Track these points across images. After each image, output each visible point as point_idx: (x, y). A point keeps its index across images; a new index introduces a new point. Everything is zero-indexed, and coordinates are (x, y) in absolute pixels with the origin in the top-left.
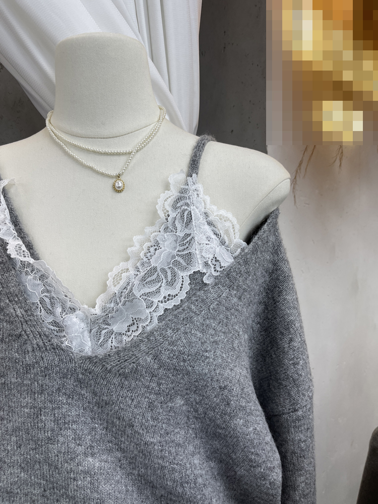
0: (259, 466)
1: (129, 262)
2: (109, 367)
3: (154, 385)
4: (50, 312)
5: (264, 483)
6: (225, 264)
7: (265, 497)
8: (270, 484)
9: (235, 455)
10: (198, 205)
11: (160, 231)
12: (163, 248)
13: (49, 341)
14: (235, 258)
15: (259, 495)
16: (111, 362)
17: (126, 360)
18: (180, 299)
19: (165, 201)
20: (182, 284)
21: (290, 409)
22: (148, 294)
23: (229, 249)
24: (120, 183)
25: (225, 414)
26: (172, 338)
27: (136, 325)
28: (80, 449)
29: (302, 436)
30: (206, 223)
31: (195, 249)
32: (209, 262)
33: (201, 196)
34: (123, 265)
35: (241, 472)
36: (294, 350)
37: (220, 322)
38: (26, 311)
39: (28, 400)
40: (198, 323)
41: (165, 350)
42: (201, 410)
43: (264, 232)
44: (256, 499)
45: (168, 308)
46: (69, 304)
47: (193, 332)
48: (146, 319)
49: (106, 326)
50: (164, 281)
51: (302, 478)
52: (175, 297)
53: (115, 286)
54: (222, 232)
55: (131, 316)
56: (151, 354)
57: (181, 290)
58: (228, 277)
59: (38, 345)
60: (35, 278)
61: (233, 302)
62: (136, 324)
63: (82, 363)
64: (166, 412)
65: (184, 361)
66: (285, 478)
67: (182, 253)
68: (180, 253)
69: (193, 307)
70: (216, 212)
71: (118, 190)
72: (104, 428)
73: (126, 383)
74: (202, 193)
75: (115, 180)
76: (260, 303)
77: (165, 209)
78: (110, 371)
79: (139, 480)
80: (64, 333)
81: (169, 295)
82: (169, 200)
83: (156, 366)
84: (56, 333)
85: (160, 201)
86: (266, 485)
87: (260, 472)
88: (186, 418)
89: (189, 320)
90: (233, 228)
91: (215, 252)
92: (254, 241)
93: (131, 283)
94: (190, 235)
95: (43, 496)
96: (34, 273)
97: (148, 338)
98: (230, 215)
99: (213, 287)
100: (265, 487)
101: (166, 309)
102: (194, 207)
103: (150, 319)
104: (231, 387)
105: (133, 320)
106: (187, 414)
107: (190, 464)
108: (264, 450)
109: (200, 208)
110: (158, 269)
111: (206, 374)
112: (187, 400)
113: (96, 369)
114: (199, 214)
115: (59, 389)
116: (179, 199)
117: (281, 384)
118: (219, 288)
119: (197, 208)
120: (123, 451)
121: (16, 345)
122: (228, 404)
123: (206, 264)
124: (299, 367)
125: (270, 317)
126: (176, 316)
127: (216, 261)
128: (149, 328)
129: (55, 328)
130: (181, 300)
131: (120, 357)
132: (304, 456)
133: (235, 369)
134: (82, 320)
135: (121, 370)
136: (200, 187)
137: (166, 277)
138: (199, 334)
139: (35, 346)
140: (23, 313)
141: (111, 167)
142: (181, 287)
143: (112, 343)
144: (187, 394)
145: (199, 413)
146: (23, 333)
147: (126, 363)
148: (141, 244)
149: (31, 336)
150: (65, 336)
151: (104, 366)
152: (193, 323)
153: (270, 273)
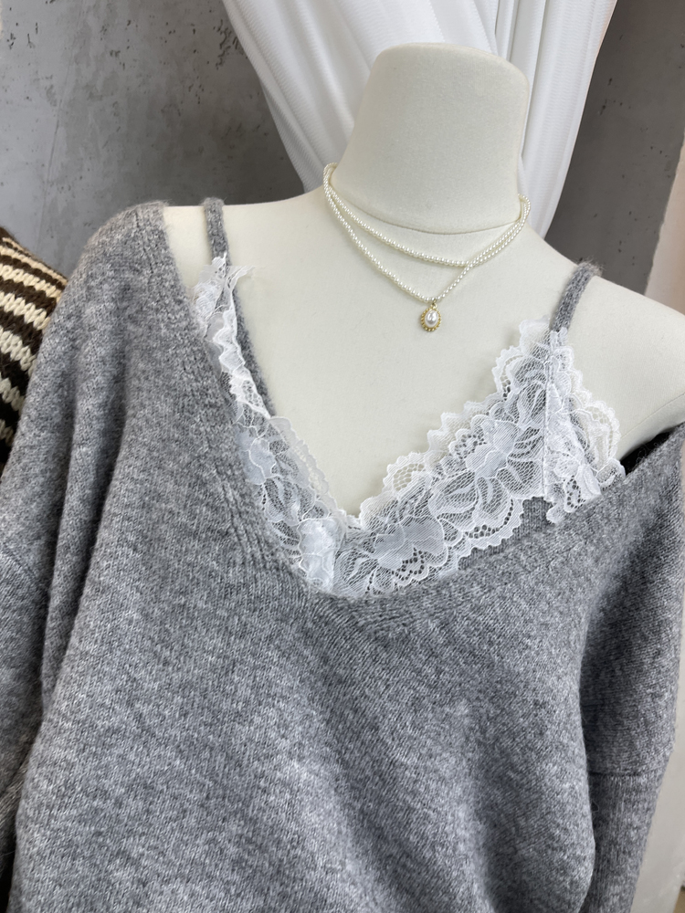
0: (563, 849)
1: (426, 454)
2: (361, 622)
3: (429, 670)
4: (281, 508)
5: (561, 879)
6: (586, 497)
7: (555, 903)
8: (571, 883)
9: (526, 820)
10: (561, 383)
11: (488, 414)
12: (489, 444)
13: (272, 555)
14: (603, 490)
15: (545, 898)
16: (367, 614)
17: (394, 618)
18: (501, 538)
19: (508, 363)
20: (510, 514)
21: (626, 770)
22: (452, 516)
23: (597, 472)
24: (434, 315)
25: (531, 750)
26: (479, 599)
27: (418, 564)
28: (284, 744)
29: (635, 819)
30: (569, 418)
31: (541, 459)
32: (564, 487)
33: (569, 368)
34: (413, 457)
35: (528, 851)
36: (659, 672)
37: (560, 594)
38: (242, 496)
39: (218, 642)
40: (526, 587)
41: (463, 617)
42: (491, 731)
43: (661, 456)
44: (536, 902)
45: (480, 548)
46: (314, 501)
47: (514, 599)
48: (441, 558)
49: (366, 553)
50: (481, 501)
51: (617, 889)
52: (494, 532)
53: (398, 489)
54: (592, 440)
55: (413, 546)
56: (437, 617)
57: (506, 523)
58: (587, 517)
59: (253, 556)
60: (263, 444)
61: (586, 564)
62: (419, 560)
63: (318, 603)
64: (438, 719)
65: (491, 643)
66: (594, 881)
67: (518, 460)
68: (513, 459)
69: (523, 558)
70: (589, 402)
71: (426, 327)
72: (324, 720)
73: (384, 655)
74: (571, 363)
75: (424, 308)
76: (616, 577)
77: (506, 378)
78: (361, 630)
79: (359, 820)
80: (297, 548)
81: (484, 527)
82: (514, 363)
83: (441, 640)
84: (282, 543)
85: (500, 361)
86: (564, 883)
87: (562, 859)
88: (463, 739)
89: (511, 577)
90: (611, 437)
91: (576, 471)
92: (641, 467)
93: (424, 492)
94: (536, 431)
95: (202, 806)
96: (262, 435)
97: (437, 589)
98: (611, 414)
99: (561, 532)
100: (561, 886)
101: (475, 549)
102: (553, 385)
103: (447, 559)
104: (553, 706)
105: (415, 554)
106: (467, 732)
107: (453, 815)
108: (577, 825)
109: (564, 389)
110: (476, 479)
111: (519, 674)
112: (475, 709)
113: (338, 621)
114: (559, 400)
115: (270, 638)
116: (530, 365)
117: (621, 723)
118: (570, 535)
119: (558, 388)
120: (344, 764)
121: (217, 548)
122: (541, 734)
123: (557, 489)
124: (662, 703)
125: (628, 604)
126: (492, 565)
127: (574, 487)
128: (441, 574)
129: (284, 536)
130: (503, 541)
131: (384, 610)
132: (629, 853)
133: (564, 679)
134: (331, 533)
135: (381, 632)
136: (568, 351)
137: (484, 495)
138: (524, 605)
139: (248, 557)
140: (237, 497)
141: (424, 285)
142: (508, 519)
143: (371, 583)
144: (478, 698)
145: (487, 735)
146: (232, 530)
147: (392, 623)
148: (453, 429)
149: (244, 539)
150: (298, 553)
151: (353, 617)
152: (517, 583)
153: (648, 529)
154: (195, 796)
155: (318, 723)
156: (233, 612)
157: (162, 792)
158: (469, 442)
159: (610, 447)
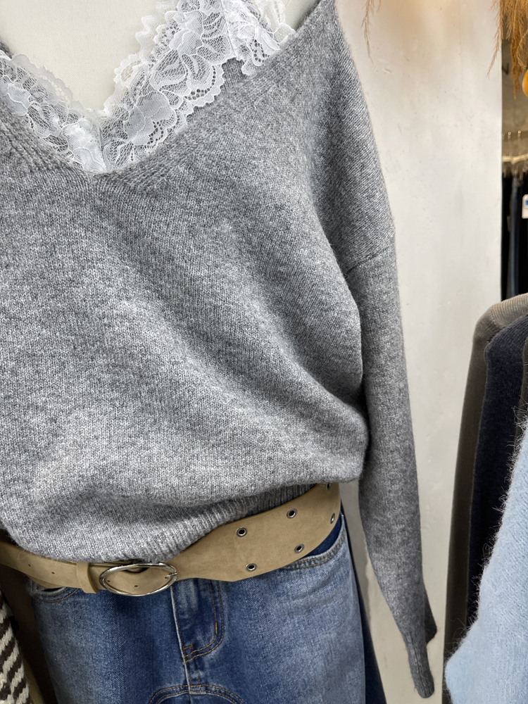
0: (331, 309)
1: (140, 52)
2: (132, 185)
3: (192, 203)
4: (45, 125)
5: (339, 331)
6: (270, 53)
7: (343, 352)
9: (302, 299)
11: (176, 9)
12: (183, 30)
13: (50, 158)
14: (282, 47)
15: (335, 351)
16: (134, 177)
18: (213, 95)
21: (367, 256)
22: (170, 87)
23: (273, 33)
25: (285, 243)
26: (208, 139)
27: (160, 131)
29: (383, 286)
31: (227, 32)
32: (248, 47)
34: (132, 57)
35: (310, 320)
36: (368, 179)
37: (269, 125)
38: (12, 125)
39: (36, 235)
40: (239, 122)
41: (201, 155)
42: (255, 240)
43: (319, 14)
44: (332, 358)
45: (199, 106)
46: (67, 111)
47: (234, 132)
48: (172, 119)
49: (121, 140)
50: (190, 72)
51: (387, 338)
52: (206, 92)
53: (126, 81)
54: (261, 10)
55: (152, 121)
56: (183, 162)
58: (275, 68)
59: (36, 163)
60: (18, 86)
62: (159, 129)
63: (97, 184)
65: (227, 168)
67: (210, 38)
68: (207, 39)
69: (232, 103)
72: (138, 271)
73: (157, 204)
78: (134, 191)
79: (189, 333)
80: (68, 149)
81: (198, 91)
83: (192, 178)
84: (56, 152)
86: (342, 334)
87: (334, 317)
88: (238, 251)
89: (227, 118)
90: (276, 7)
91: (253, 33)
92: (305, 23)
93: (145, 77)
94: (217, 15)
95: (74, 355)
96: (15, 80)
97: (176, 141)
99: (255, 79)
100: (341, 337)
101: (196, 107)
103: (177, 119)
104: (289, 207)
105: (155, 127)
106: (239, 245)
107: (248, 306)
110: (180, 56)
111: (256, 188)
112: (236, 225)
113: (117, 191)
115: (72, 220)
118: (263, 81)
120: (165, 298)
121: (8, 167)
122: (288, 229)
123: (244, 49)
124: (376, 201)
126: (211, 114)
127: (256, 45)
128: (176, 131)
129: (56, 146)
130: (215, 97)
131: (145, 170)
132: (387, 311)
134: (89, 130)
135: (149, 187)
137: (192, 68)
138: (242, 136)
139: (33, 165)
140: (10, 126)
142: (214, 81)
143: (133, 160)
145: (253, 244)
146: (14, 150)
147: (153, 177)
148: (153, 27)
149: (25, 153)
150: (69, 153)
151: (125, 184)
152: (233, 121)
153: (331, 79)
154: (66, 350)
155: (133, 274)
156: (38, 210)
157: (42, 355)
158: (169, 32)
159: (279, 16)
